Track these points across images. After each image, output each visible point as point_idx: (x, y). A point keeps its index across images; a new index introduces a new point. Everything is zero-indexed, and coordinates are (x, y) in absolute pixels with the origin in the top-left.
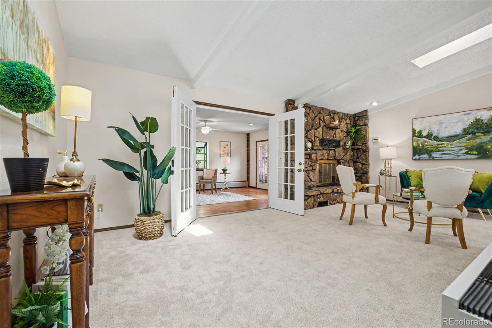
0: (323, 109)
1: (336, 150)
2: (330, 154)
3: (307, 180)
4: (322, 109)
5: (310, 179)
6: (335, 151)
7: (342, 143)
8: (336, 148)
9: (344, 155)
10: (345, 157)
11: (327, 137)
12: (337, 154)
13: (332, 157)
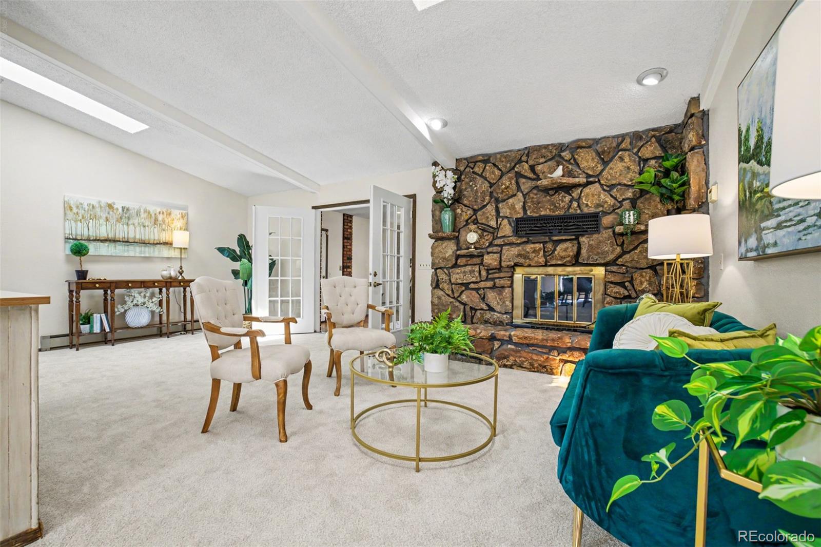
0: (529, 151)
1: (583, 239)
2: (556, 252)
3: (479, 308)
4: (526, 152)
5: (487, 305)
6: (579, 243)
7: (607, 220)
8: (583, 235)
9: (624, 253)
10: (627, 257)
11: (543, 213)
12: (584, 251)
13: (562, 258)
